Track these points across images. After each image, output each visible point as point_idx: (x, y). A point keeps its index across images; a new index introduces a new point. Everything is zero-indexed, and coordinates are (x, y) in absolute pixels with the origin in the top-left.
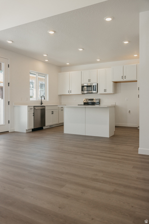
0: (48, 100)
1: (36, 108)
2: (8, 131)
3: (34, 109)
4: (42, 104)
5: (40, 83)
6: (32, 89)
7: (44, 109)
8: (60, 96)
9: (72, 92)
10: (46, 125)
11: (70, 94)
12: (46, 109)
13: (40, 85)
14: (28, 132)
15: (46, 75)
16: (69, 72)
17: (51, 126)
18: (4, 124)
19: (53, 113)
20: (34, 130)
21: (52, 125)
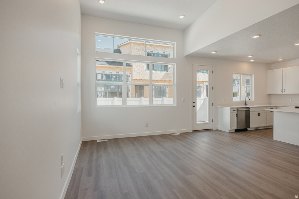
0: (254, 101)
1: (239, 110)
2: (212, 129)
3: (237, 110)
4: (246, 104)
5: (246, 79)
6: (238, 85)
7: (249, 111)
8: (270, 95)
9: (286, 91)
10: (251, 127)
11: (284, 93)
12: (251, 111)
13: (246, 80)
14: (231, 133)
15: (252, 74)
16: (282, 69)
17: (257, 128)
18: (209, 123)
19: (259, 114)
20: (237, 131)
21: (259, 128)
